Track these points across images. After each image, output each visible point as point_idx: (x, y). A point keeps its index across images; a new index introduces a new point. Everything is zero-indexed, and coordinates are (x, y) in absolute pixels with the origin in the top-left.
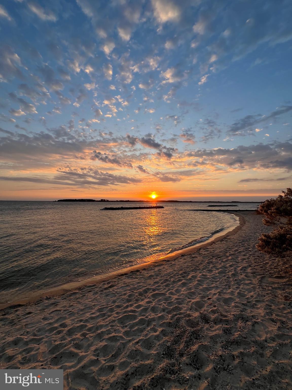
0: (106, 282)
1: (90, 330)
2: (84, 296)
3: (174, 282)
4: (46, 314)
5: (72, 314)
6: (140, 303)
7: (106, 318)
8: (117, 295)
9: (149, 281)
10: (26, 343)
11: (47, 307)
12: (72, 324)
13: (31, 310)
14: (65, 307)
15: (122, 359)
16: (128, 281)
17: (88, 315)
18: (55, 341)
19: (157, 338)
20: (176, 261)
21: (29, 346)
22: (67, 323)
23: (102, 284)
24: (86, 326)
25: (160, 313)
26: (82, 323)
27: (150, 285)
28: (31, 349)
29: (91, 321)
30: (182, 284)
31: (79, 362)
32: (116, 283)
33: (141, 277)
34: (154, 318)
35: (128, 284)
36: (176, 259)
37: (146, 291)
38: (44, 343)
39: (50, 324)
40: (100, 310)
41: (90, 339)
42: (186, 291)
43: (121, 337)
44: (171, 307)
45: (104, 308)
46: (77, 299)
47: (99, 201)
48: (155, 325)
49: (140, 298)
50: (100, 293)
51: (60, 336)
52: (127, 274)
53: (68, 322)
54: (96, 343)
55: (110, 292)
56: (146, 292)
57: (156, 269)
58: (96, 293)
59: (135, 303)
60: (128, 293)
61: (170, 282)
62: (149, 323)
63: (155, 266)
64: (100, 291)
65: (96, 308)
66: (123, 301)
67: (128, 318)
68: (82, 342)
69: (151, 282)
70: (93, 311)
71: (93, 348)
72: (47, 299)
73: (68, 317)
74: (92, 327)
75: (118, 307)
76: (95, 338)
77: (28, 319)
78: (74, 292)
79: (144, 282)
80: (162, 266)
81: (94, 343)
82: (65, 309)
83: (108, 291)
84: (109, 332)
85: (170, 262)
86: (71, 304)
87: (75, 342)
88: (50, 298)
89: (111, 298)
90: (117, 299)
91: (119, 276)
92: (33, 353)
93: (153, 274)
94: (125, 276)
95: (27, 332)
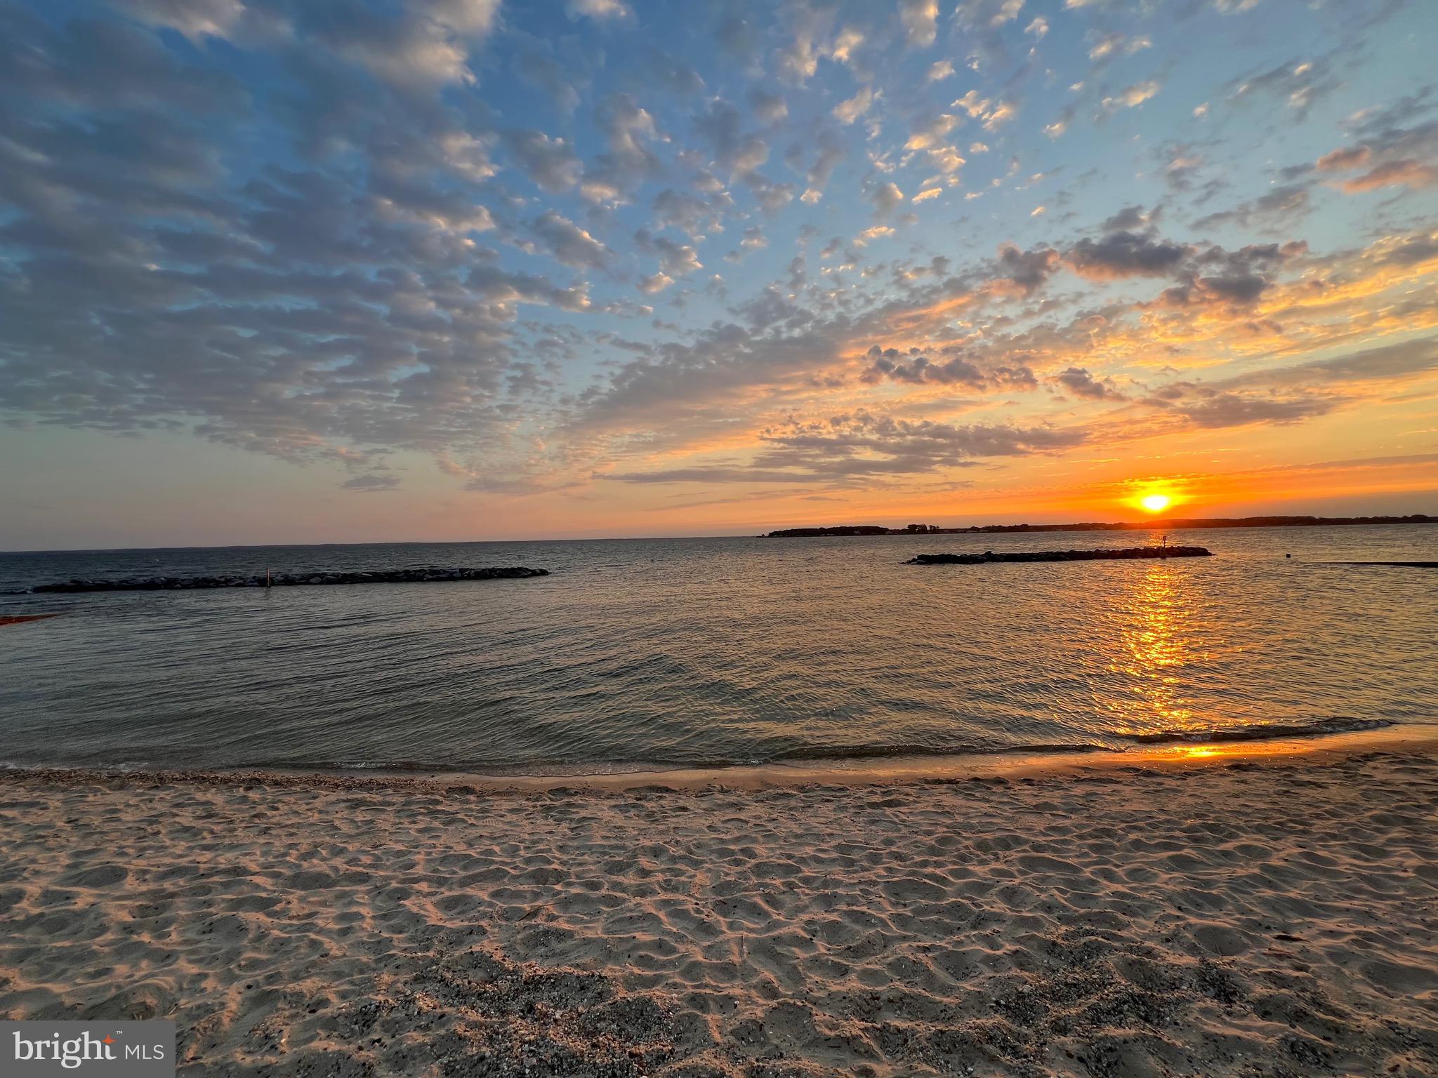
0: (879, 790)
1: (807, 881)
2: (809, 807)
3: (1137, 845)
4: (717, 818)
5: (770, 836)
6: (970, 868)
7: (856, 872)
8: (904, 830)
9: (1030, 819)
10: (674, 859)
11: (720, 807)
12: (768, 857)
13: (687, 805)
14: (758, 817)
15: (872, 963)
16: (950, 800)
17: (810, 850)
18: (727, 874)
19: (993, 962)
20: (1191, 781)
21: (678, 866)
22: (756, 851)
23: (866, 791)
24: (799, 870)
25: (1029, 911)
26: (790, 862)
27: (1029, 829)
28: (679, 873)
29: (813, 864)
30: (1171, 858)
31: (768, 929)
32: (911, 799)
33: (1005, 800)
34: (1001, 914)
35: (947, 809)
36: (1196, 775)
37: (1006, 844)
38: (706, 872)
39: (722, 841)
40: (839, 848)
41: (803, 897)
42: (1181, 883)
43: (882, 921)
44: (1082, 911)
45: (856, 847)
46: (791, 809)
47: (903, 532)
48: (998, 932)
49: (978, 856)
50: (853, 810)
51: (738, 869)
52: (958, 783)
53: (760, 849)
54: (814, 909)
55: (883, 815)
56: (1008, 847)
57: (1079, 790)
58: (844, 808)
59: (955, 863)
60: (941, 831)
61: (1119, 841)
62: (980, 921)
63: (1079, 781)
64: (853, 807)
65: (834, 843)
66: (919, 847)
67: (918, 888)
68: (782, 897)
69: (1040, 823)
70: (825, 846)
71: (806, 917)
72: (722, 791)
73: (761, 839)
74: (814, 878)
75: (898, 857)
76: (815, 899)
77: (680, 820)
78: (786, 791)
79: (1007, 818)
80: (1110, 788)
81: (811, 909)
82: (758, 822)
83: (879, 811)
84: (853, 901)
85: (1159, 780)
86: (774, 816)
87: (767, 891)
88: (728, 791)
89: (883, 831)
90: (901, 838)
91: (927, 782)
92: (682, 878)
93: (1056, 802)
94: (945, 786)
95: (677, 842)
